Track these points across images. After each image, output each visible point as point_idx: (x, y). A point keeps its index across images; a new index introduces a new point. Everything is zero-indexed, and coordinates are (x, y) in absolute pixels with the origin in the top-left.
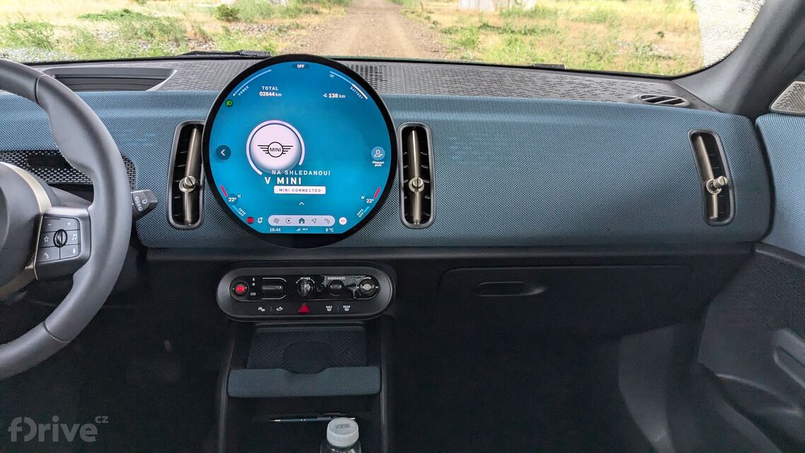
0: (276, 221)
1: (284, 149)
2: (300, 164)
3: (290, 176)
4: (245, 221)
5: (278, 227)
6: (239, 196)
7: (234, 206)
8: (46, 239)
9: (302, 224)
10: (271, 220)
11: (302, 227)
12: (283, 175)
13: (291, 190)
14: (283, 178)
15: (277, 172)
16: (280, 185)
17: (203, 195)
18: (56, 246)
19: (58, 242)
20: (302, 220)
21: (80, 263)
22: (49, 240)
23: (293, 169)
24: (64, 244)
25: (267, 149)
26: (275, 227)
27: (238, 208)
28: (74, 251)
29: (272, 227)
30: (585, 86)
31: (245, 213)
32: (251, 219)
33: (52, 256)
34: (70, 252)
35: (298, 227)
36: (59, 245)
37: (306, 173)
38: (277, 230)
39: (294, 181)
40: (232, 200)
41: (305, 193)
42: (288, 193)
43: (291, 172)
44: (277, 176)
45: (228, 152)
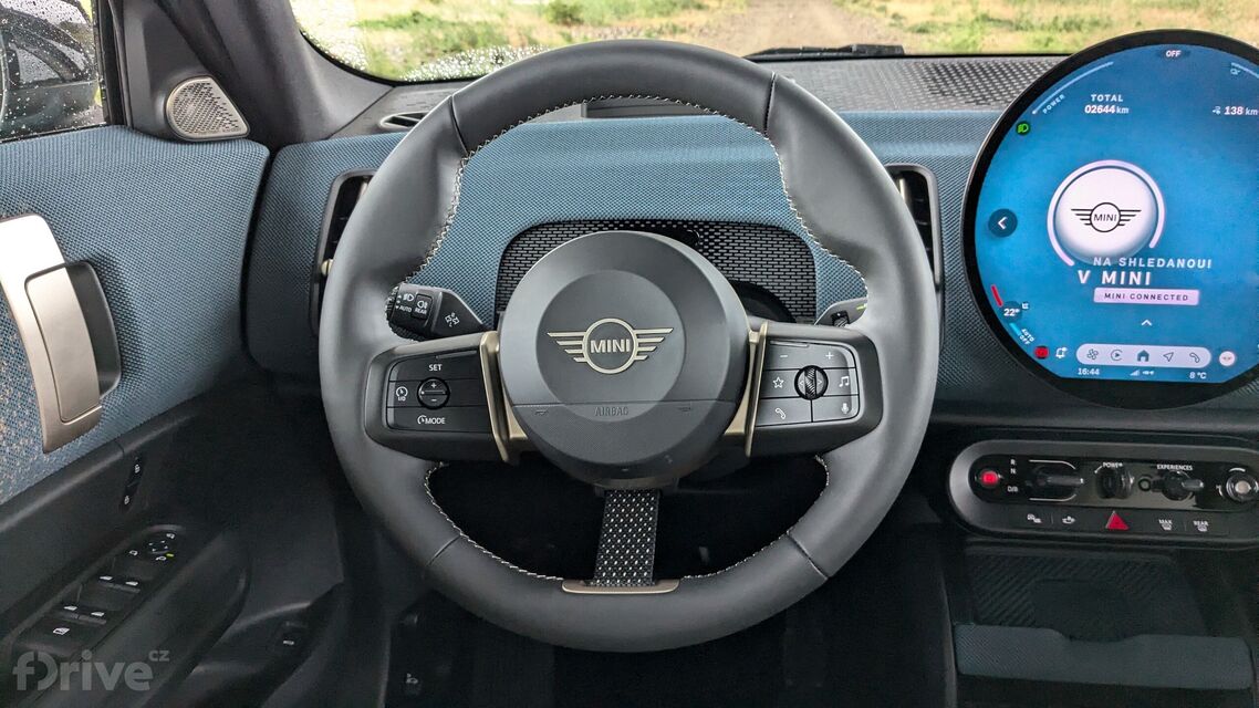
0: (1093, 354)
1: (1123, 216)
2: (1152, 245)
3: (1128, 269)
4: (1031, 354)
5: (1095, 367)
6: (1025, 306)
7: (1012, 325)
8: (778, 383)
9: (1143, 363)
10: (1083, 354)
11: (1142, 369)
12: (1116, 267)
13: (1127, 296)
14: (1114, 273)
15: (1103, 260)
16: (1109, 285)
18: (801, 395)
19: (805, 388)
20: (1144, 354)
23: (1137, 256)
24: (822, 394)
25: (1088, 216)
26: (1090, 367)
27: (1021, 328)
28: (846, 408)
29: (1083, 366)
31: (1032, 339)
32: (1043, 352)
33: (794, 414)
34: (833, 410)
35: (1134, 369)
36: (811, 395)
37: (1161, 262)
38: (1092, 372)
39: (1135, 278)
40: (1010, 312)
41: (1156, 301)
42: (1121, 301)
43: (1133, 262)
44: (1102, 268)
45: (1012, 222)
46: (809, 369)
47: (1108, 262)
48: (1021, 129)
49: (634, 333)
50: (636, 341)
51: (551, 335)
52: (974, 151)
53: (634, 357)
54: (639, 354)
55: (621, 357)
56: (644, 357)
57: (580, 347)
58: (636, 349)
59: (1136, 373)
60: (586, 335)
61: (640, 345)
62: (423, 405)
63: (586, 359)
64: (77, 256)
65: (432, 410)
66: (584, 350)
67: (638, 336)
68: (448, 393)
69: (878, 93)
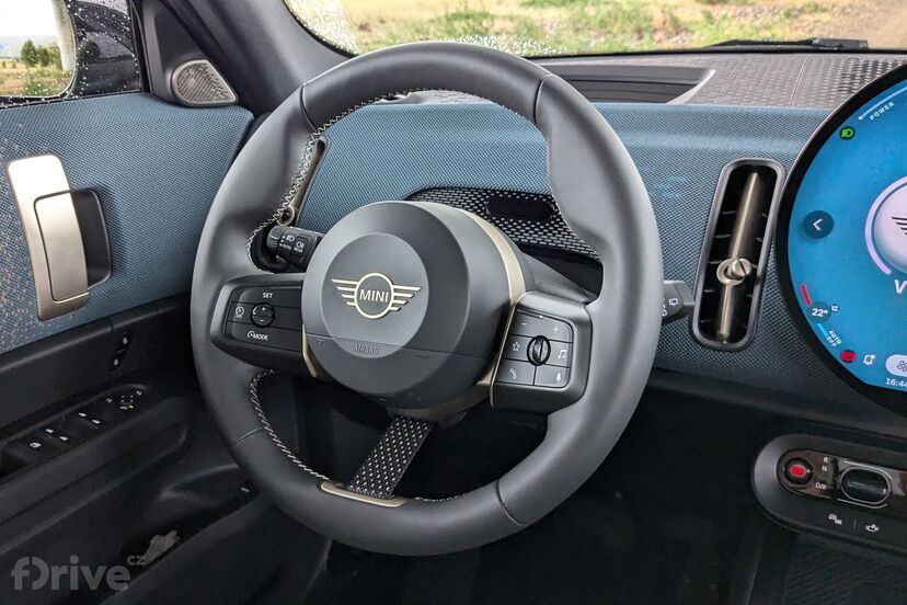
4: (837, 355)
6: (834, 309)
7: (819, 325)
8: (516, 347)
10: (893, 364)
17: (761, 294)
18: (530, 361)
19: (534, 354)
21: (565, 400)
22: (520, 348)
24: (544, 363)
26: (899, 379)
27: (828, 331)
28: (559, 378)
29: (892, 377)
31: (839, 342)
32: (849, 355)
33: (523, 376)
34: (550, 378)
36: (536, 361)
38: (902, 384)
40: (819, 312)
45: (828, 225)
46: (540, 339)
48: (845, 133)
49: (393, 287)
50: (393, 294)
51: (334, 281)
52: (797, 148)
53: (389, 308)
54: (393, 305)
55: (380, 306)
56: (396, 309)
57: (353, 293)
58: (392, 301)
60: (358, 284)
61: (396, 298)
62: (254, 323)
64: (81, 185)
65: (260, 328)
66: (355, 297)
67: (395, 290)
68: (273, 317)
69: (782, 87)
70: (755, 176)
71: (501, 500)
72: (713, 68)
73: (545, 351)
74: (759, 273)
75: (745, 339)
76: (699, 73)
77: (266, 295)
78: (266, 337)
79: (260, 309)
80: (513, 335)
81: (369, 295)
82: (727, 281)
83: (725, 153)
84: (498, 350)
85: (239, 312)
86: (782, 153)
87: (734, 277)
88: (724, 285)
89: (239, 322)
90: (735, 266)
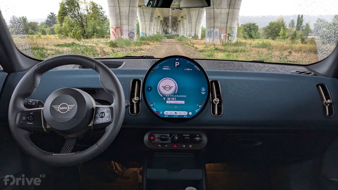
0: (167, 113)
1: (170, 88)
2: (176, 93)
4: (156, 113)
6: (154, 104)
7: (152, 107)
8: (97, 115)
9: (176, 114)
10: (165, 113)
13: (172, 102)
14: (170, 98)
16: (169, 100)
17: (141, 104)
19: (101, 116)
23: (173, 95)
25: (164, 88)
26: (166, 115)
27: (154, 108)
28: (107, 119)
29: (165, 115)
30: (274, 68)
31: (156, 110)
32: (158, 112)
35: (174, 115)
37: (178, 96)
39: (173, 99)
40: (152, 105)
41: (177, 103)
42: (171, 103)
43: (173, 96)
44: (167, 97)
45: (151, 89)
46: (102, 113)
47: (168, 96)
48: (152, 72)
49: (68, 106)
50: (69, 107)
51: (53, 106)
52: (144, 76)
53: (68, 110)
54: (69, 109)
55: (66, 110)
57: (58, 108)
58: (68, 109)
59: (175, 116)
60: (59, 106)
61: (69, 108)
62: (28, 120)
63: (59, 111)
65: (30, 121)
66: (59, 109)
67: (69, 106)
68: (34, 118)
69: (139, 65)
70: (137, 82)
71: (98, 146)
72: (125, 62)
73: (104, 115)
74: (140, 99)
75: (139, 113)
76: (122, 63)
77: (31, 113)
78: (32, 123)
79: (30, 117)
80: (96, 113)
81: (62, 108)
82: (134, 102)
83: (131, 78)
84: (93, 117)
85: (24, 118)
86: (141, 77)
87: (136, 101)
88: (134, 103)
89: (24, 120)
90: (136, 98)
